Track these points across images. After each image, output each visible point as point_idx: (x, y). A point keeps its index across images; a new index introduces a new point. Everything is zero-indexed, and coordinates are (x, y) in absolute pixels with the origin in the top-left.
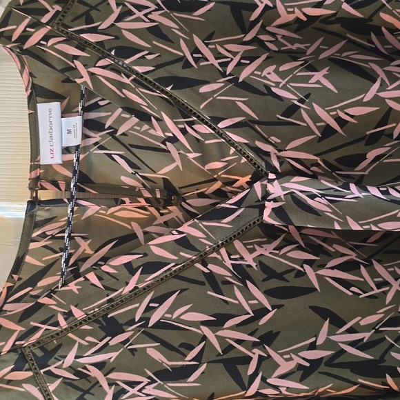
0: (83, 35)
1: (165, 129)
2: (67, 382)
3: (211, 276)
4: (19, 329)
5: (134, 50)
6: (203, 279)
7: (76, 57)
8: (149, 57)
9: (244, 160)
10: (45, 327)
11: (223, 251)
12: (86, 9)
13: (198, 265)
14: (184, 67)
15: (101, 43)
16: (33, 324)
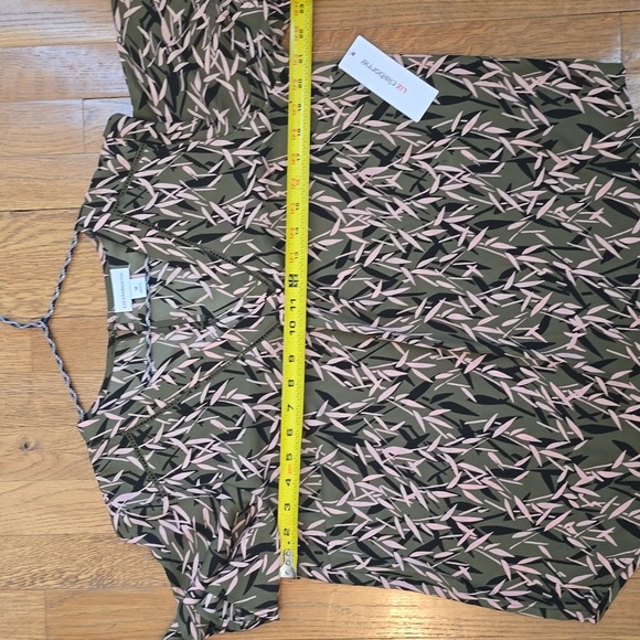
0: (134, 216)
1: (201, 271)
2: (158, 452)
3: (248, 368)
4: (121, 419)
5: (170, 221)
6: (243, 370)
7: (131, 232)
8: (182, 224)
9: (260, 283)
10: (139, 416)
11: (255, 349)
12: (133, 198)
13: (239, 361)
14: (207, 227)
15: (147, 220)
16: (130, 415)
